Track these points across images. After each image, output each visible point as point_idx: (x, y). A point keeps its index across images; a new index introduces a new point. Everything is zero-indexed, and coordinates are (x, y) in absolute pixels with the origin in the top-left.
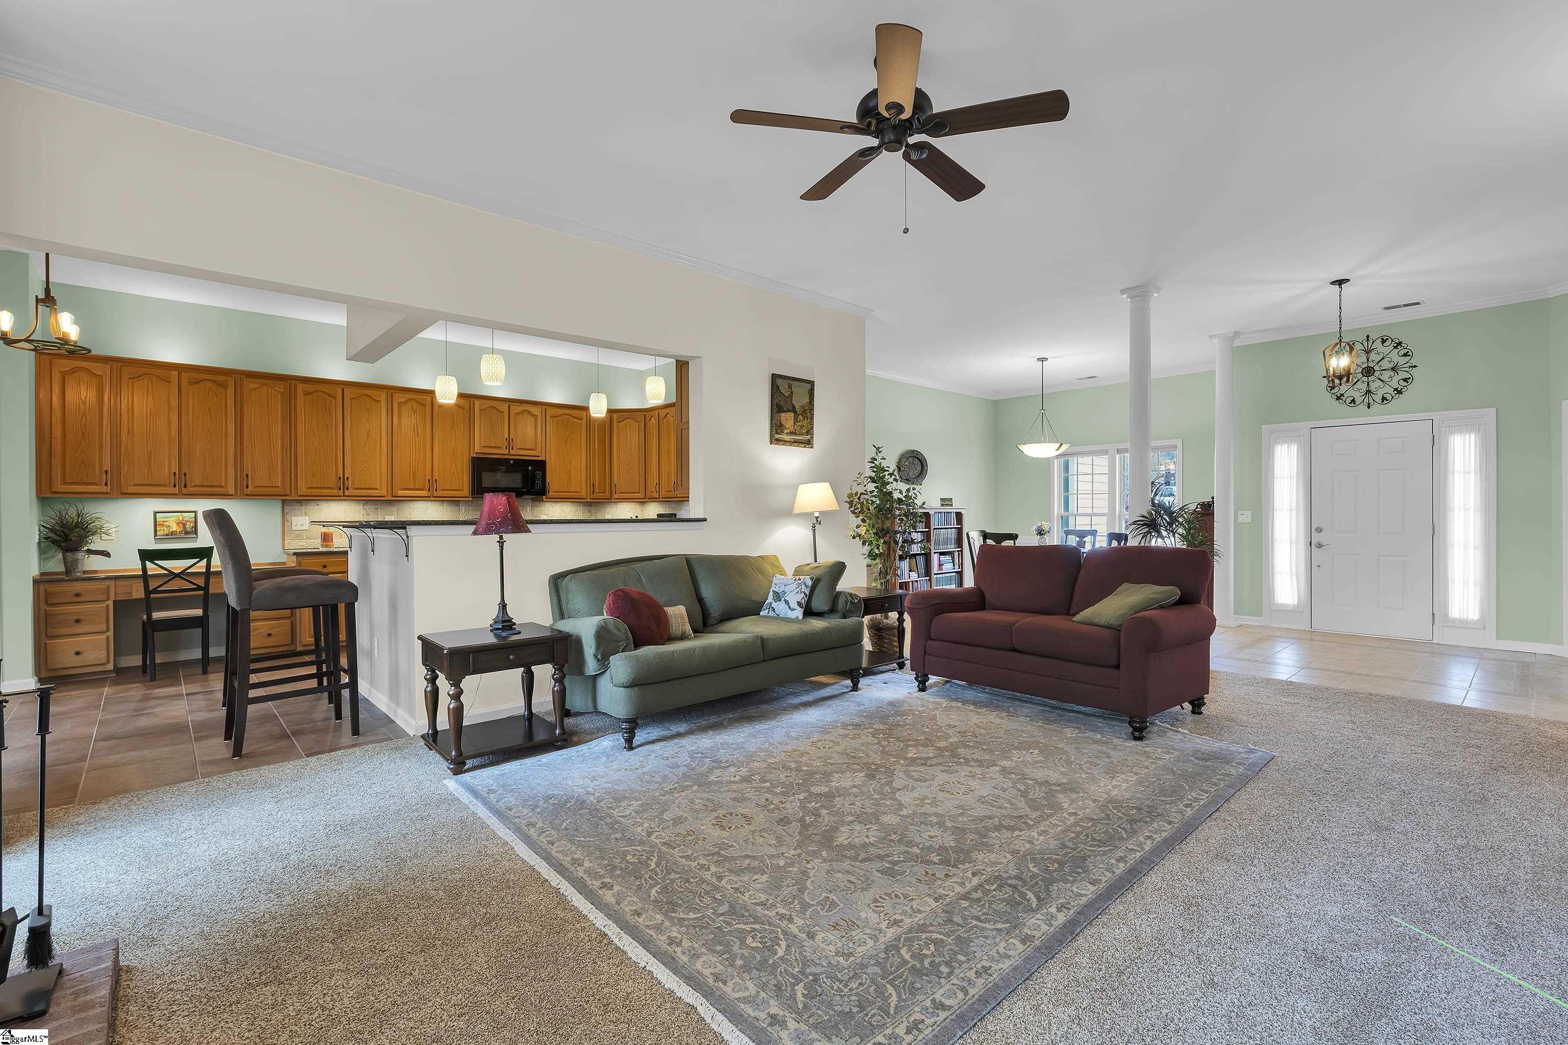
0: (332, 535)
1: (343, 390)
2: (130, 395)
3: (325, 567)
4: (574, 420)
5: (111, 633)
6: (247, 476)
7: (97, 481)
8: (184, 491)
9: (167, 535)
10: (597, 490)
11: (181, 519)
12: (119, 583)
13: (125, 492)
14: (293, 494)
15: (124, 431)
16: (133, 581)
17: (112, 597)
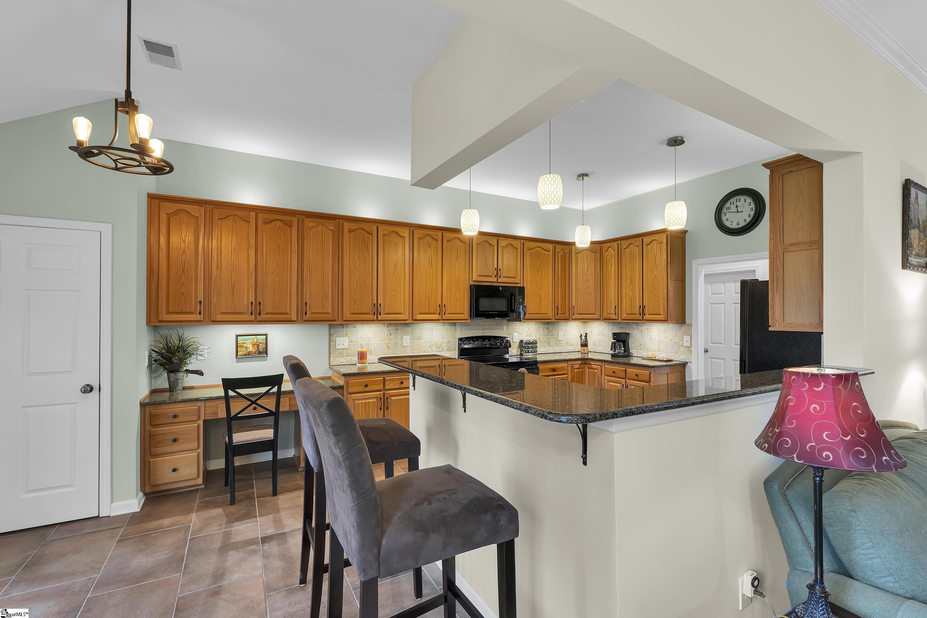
0: (366, 353)
1: (377, 227)
2: (219, 234)
3: (366, 386)
4: (544, 251)
5: (201, 450)
6: (306, 304)
7: (193, 311)
8: (259, 318)
9: (245, 355)
10: (560, 312)
11: (255, 341)
12: (208, 404)
13: (214, 320)
14: (340, 320)
15: (214, 267)
16: (218, 402)
17: (203, 418)
